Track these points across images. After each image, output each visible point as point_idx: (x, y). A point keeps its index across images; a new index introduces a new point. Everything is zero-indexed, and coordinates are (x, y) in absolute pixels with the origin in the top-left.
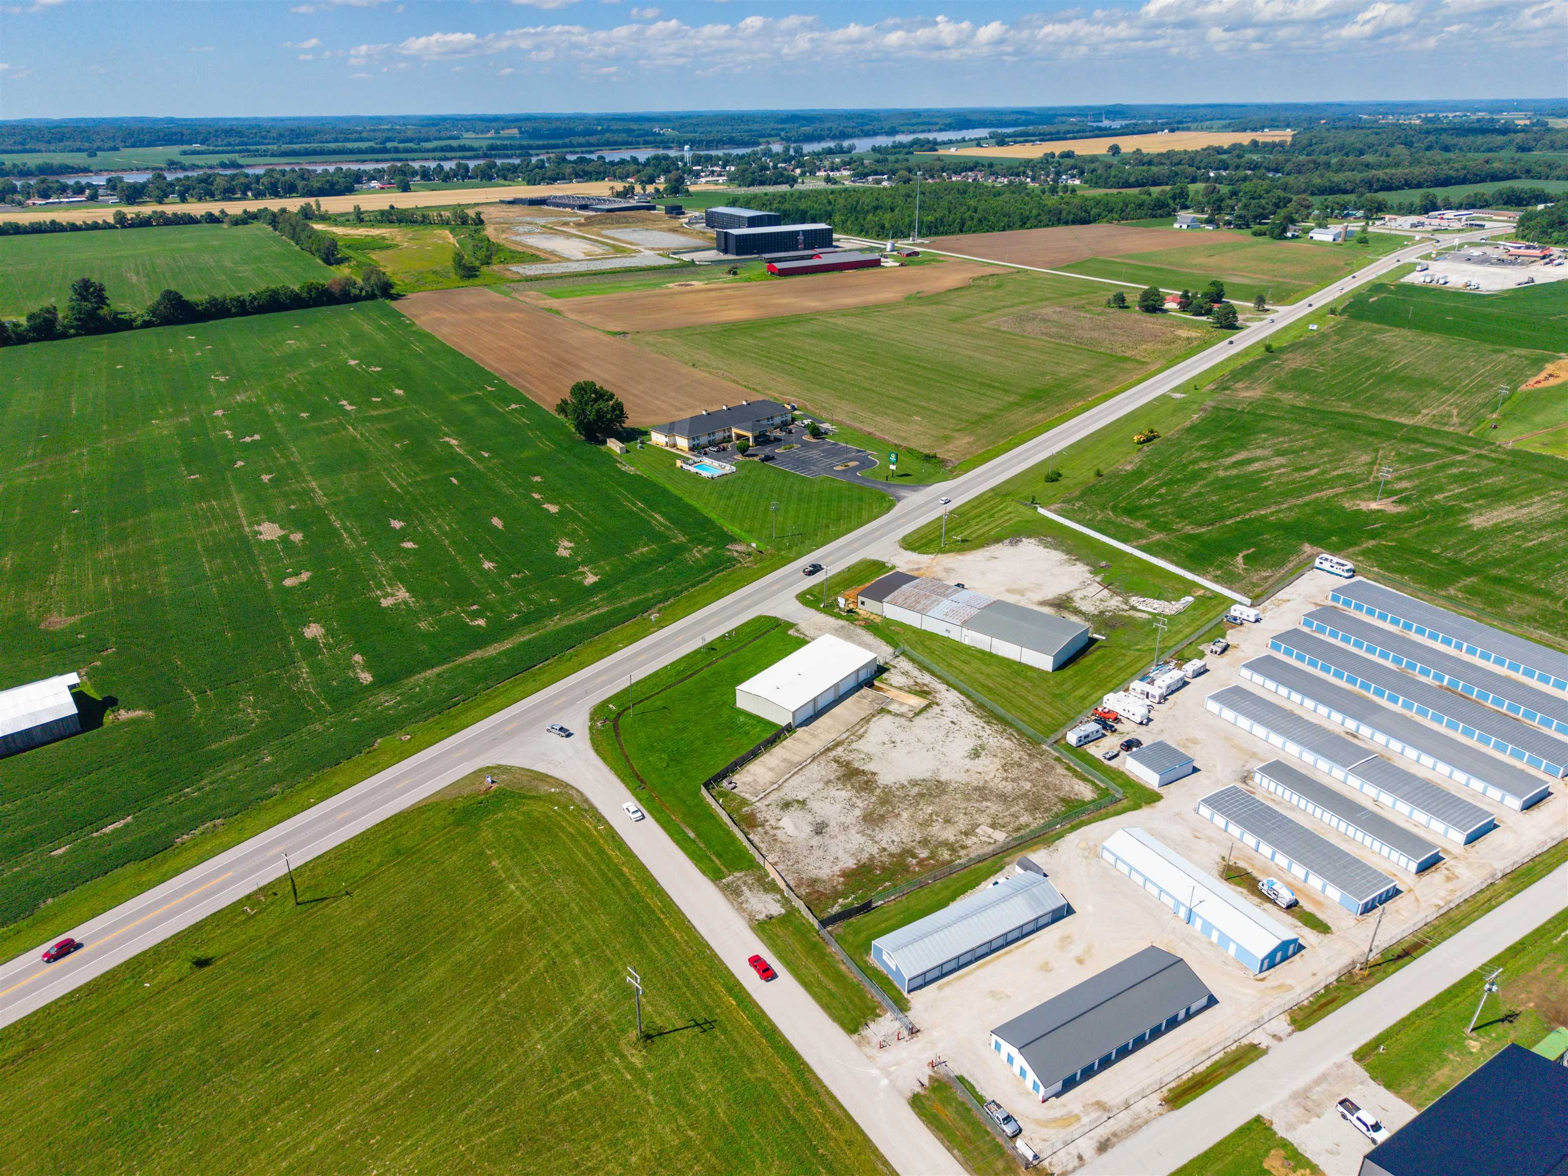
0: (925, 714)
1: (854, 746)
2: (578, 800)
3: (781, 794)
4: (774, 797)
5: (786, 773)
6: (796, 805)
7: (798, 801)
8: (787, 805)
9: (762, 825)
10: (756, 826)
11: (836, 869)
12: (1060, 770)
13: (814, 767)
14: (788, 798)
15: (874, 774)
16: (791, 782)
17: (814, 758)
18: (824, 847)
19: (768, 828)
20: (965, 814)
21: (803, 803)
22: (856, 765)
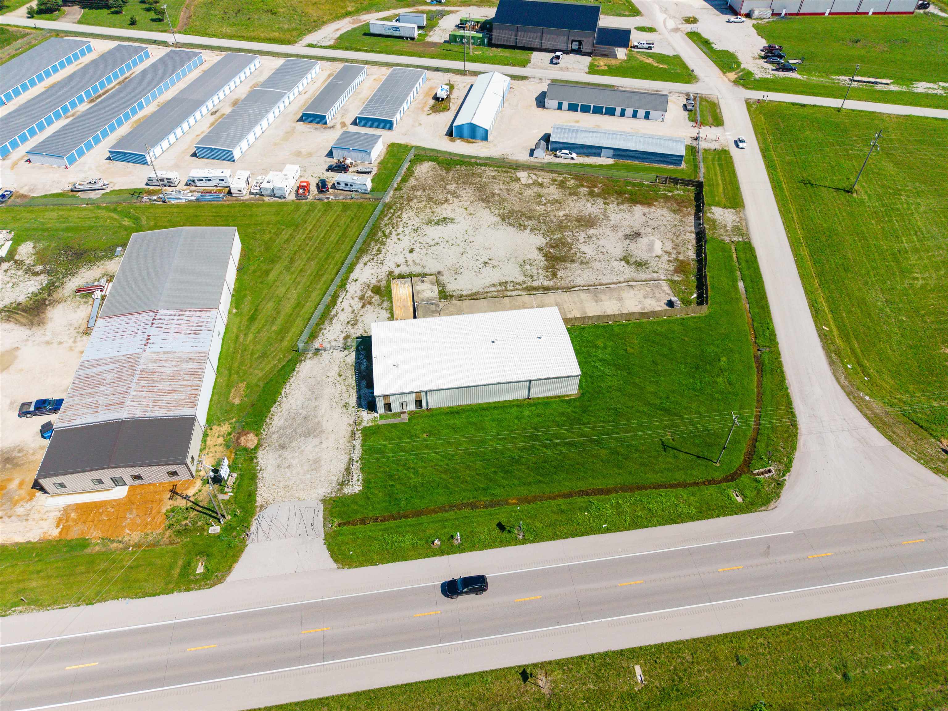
0: (417, 269)
1: (520, 278)
2: (840, 369)
3: (634, 275)
4: (643, 276)
5: (611, 289)
6: (632, 260)
7: (628, 262)
8: (640, 264)
9: (676, 259)
10: (682, 262)
11: (653, 209)
12: (412, 183)
13: (579, 281)
14: (632, 268)
15: (540, 249)
16: (615, 279)
17: (568, 289)
18: (645, 225)
19: (674, 256)
20: (521, 194)
21: (626, 260)
22: (543, 263)
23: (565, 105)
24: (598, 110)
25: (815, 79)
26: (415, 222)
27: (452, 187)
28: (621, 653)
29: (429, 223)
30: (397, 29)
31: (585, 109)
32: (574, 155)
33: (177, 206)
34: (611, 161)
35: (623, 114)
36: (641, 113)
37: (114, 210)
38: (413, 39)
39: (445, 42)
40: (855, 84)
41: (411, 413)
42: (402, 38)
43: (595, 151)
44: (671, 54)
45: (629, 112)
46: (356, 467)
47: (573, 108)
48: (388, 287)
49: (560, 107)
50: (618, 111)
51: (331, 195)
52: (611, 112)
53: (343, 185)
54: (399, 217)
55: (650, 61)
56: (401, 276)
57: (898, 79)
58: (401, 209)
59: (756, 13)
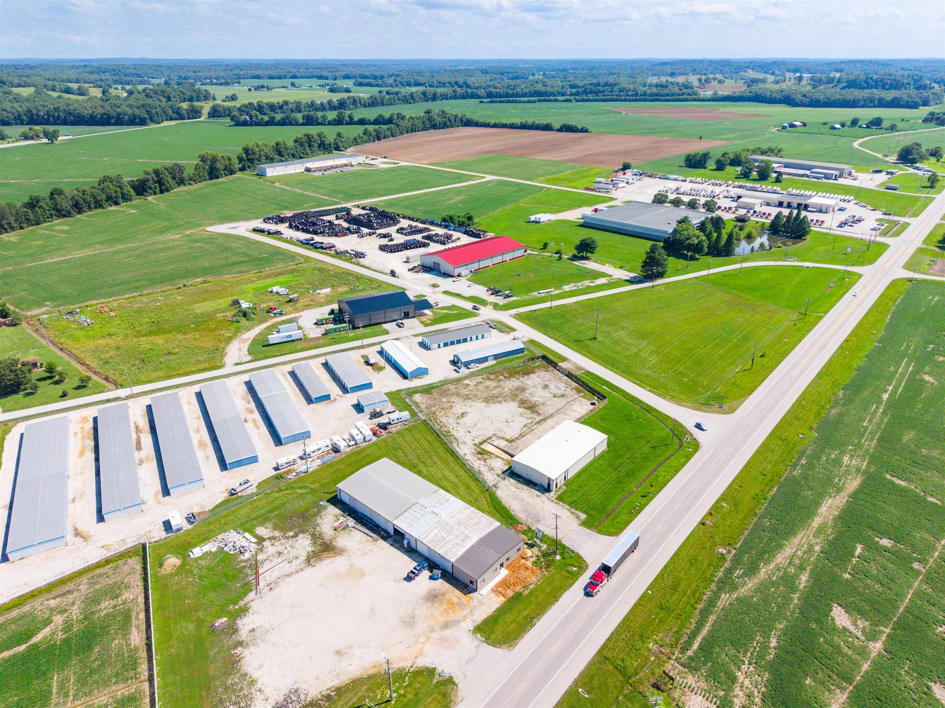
0: (485, 438)
1: (529, 421)
3: (566, 400)
4: (570, 399)
5: (566, 409)
7: (557, 397)
8: (563, 396)
9: (572, 388)
10: (575, 388)
11: (538, 374)
12: (423, 406)
13: (551, 411)
14: (562, 398)
15: (519, 407)
16: (562, 405)
17: (552, 416)
18: (544, 381)
19: (570, 387)
20: (479, 390)
21: (555, 396)
22: (528, 411)
23: (442, 345)
24: (459, 342)
25: (525, 298)
26: (451, 421)
27: (444, 400)
28: (716, 503)
29: (458, 418)
30: (290, 336)
31: (452, 343)
32: (478, 365)
33: (316, 471)
34: (494, 362)
35: (471, 340)
36: (480, 336)
37: (280, 490)
38: (301, 339)
39: (323, 335)
40: (542, 295)
41: (564, 485)
42: (294, 341)
43: (485, 359)
44: (450, 305)
45: (474, 338)
46: (573, 510)
47: (446, 345)
48: (483, 449)
49: (439, 347)
50: (469, 339)
51: (392, 428)
52: (465, 340)
53: (395, 420)
54: (441, 422)
55: (445, 311)
56: (481, 444)
57: (557, 288)
58: (437, 419)
59: (463, 274)
